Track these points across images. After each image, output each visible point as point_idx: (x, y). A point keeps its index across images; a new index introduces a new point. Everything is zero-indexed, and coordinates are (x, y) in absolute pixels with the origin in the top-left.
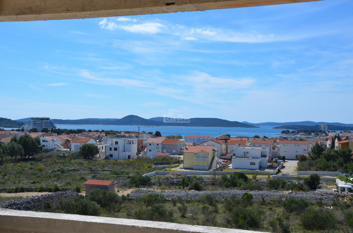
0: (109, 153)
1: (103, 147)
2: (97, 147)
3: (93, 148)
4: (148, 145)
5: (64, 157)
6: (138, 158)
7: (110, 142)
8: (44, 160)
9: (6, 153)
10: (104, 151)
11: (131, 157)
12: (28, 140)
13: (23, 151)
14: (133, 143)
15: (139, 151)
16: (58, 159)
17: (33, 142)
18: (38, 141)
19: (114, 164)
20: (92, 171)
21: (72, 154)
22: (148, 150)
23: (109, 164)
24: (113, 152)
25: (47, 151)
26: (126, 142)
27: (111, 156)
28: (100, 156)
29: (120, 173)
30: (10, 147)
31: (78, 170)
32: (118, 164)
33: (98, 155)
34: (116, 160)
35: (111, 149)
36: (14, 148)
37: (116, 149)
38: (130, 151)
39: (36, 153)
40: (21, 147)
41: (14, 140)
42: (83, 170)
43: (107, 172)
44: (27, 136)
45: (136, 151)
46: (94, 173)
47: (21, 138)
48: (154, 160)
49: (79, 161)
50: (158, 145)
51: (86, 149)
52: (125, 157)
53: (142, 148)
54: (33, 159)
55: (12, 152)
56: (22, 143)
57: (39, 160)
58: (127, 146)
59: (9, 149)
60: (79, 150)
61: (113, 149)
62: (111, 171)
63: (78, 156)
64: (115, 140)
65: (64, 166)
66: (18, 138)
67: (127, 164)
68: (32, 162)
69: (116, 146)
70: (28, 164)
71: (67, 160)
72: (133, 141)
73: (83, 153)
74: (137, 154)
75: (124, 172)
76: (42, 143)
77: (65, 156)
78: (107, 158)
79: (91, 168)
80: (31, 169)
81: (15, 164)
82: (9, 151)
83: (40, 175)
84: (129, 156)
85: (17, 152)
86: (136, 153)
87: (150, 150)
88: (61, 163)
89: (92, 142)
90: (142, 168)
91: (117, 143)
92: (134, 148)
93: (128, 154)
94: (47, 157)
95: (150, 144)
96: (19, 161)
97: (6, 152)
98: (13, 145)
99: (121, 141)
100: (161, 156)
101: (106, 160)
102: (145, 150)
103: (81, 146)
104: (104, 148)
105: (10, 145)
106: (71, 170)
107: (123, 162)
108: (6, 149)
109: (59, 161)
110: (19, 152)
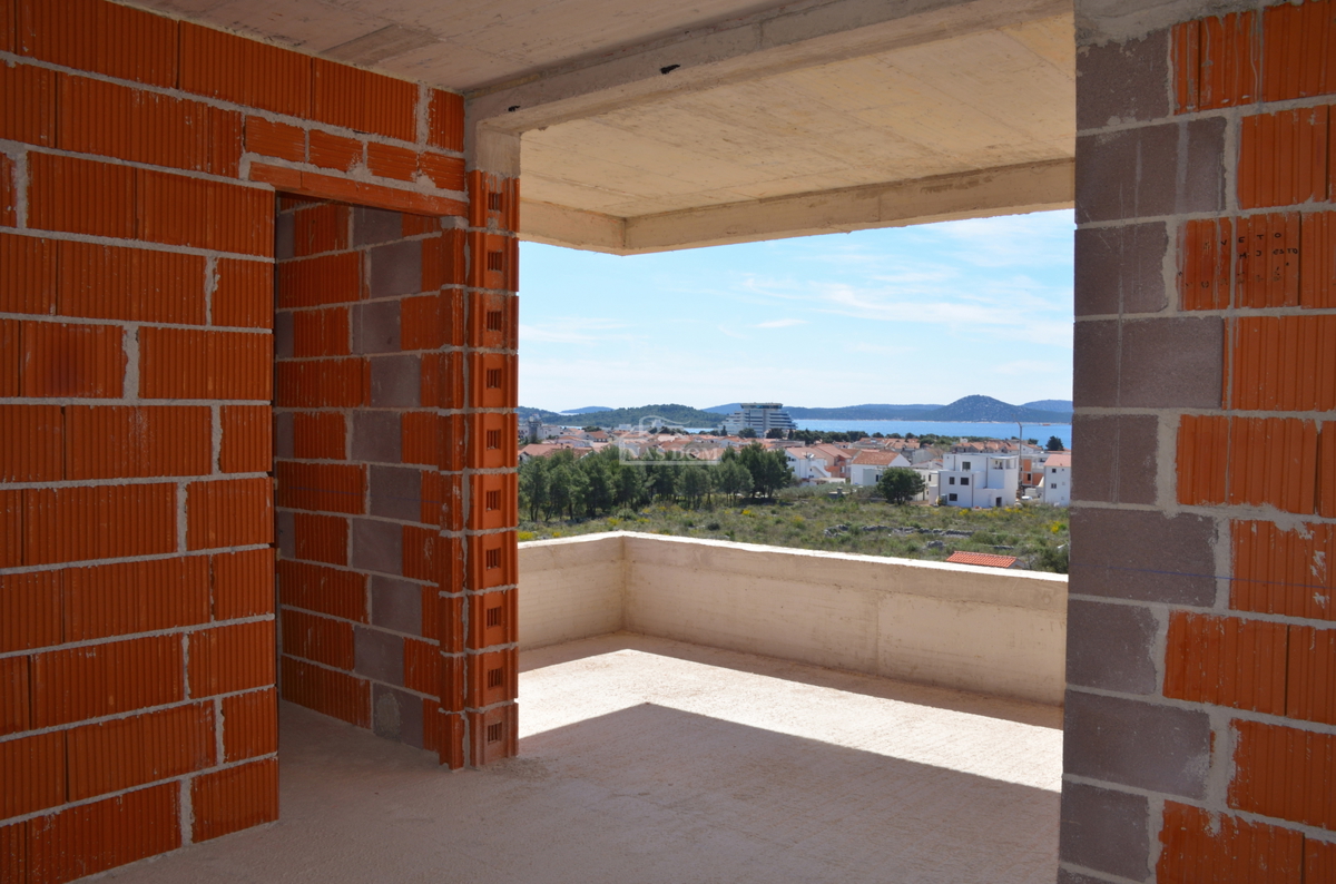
0: (948, 490)
1: (933, 474)
2: (917, 477)
3: (909, 478)
4: (1049, 471)
5: (840, 497)
6: (1025, 506)
7: (952, 463)
8: (796, 503)
9: (717, 485)
10: (933, 484)
11: (1003, 501)
12: (763, 457)
13: (751, 481)
14: (1008, 467)
15: (1022, 488)
16: (830, 503)
17: (771, 462)
18: (784, 460)
19: (967, 517)
20: (922, 532)
21: (858, 491)
22: (1049, 486)
23: (953, 517)
24: (957, 488)
25: (797, 483)
26: (992, 464)
27: (954, 497)
28: (927, 498)
29: (994, 539)
30: (724, 472)
31: (890, 531)
32: (977, 518)
33: (919, 496)
34: (970, 510)
35: (952, 481)
36: (732, 474)
37: (965, 481)
38: (1000, 486)
39: (779, 488)
40: (748, 471)
41: (730, 455)
42: (901, 529)
43: (960, 537)
44: (757, 448)
45: (1016, 487)
46: (931, 538)
47: (745, 450)
49: (878, 507)
51: (894, 479)
52: (989, 501)
53: (1029, 479)
54: (771, 501)
55: (729, 484)
56: (748, 463)
57: (787, 503)
58: (991, 471)
59: (723, 476)
60: (874, 484)
61: (958, 481)
62: (968, 534)
63: (872, 495)
64: (961, 458)
65: (848, 518)
66: (738, 452)
67: (1001, 519)
68: (773, 508)
69: (966, 474)
70: (765, 511)
71: (849, 505)
72: (1008, 461)
73: (885, 489)
74: (1019, 496)
75: (1005, 537)
76: (790, 464)
77: (842, 496)
78: (942, 503)
79: (917, 526)
80: (778, 522)
81: (739, 510)
82: (723, 480)
83: (807, 537)
84: (999, 500)
85: (739, 483)
86: (1015, 495)
87: (1054, 486)
88: (839, 512)
89: (900, 462)
90: (1044, 529)
91: (967, 466)
92: (1012, 478)
93: (996, 493)
94: (800, 497)
95: (1054, 471)
96: (744, 503)
97: (716, 481)
98: (730, 466)
99: (977, 461)
101: (942, 507)
102: (1041, 484)
103: (878, 473)
104: (934, 478)
105: (725, 467)
106: (872, 529)
107: (989, 514)
108: (717, 477)
109: (833, 507)
110: (743, 484)
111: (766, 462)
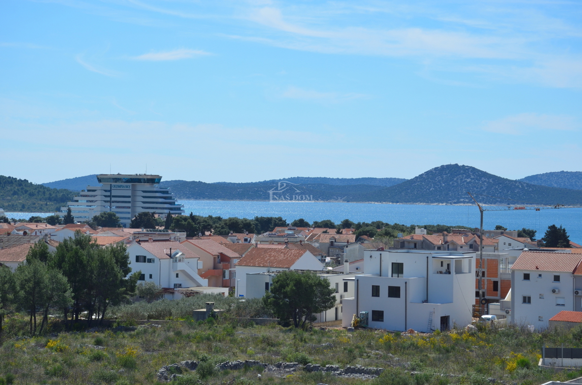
0: (370, 304)
1: (347, 282)
2: (324, 285)
3: (311, 286)
4: (519, 277)
5: (210, 317)
6: (480, 329)
7: (377, 265)
8: (140, 328)
9: (12, 302)
10: (350, 296)
11: (451, 324)
12: (90, 256)
13: (69, 294)
14: (459, 271)
15: (482, 303)
16: (191, 326)
17: (103, 264)
18: (123, 261)
19: (388, 347)
20: (309, 370)
21: (239, 308)
22: (519, 300)
23: (369, 346)
24: (384, 302)
25: (151, 295)
26: (434, 265)
27: (378, 316)
28: (340, 315)
30: (28, 281)
31: (260, 368)
33: (330, 314)
34: (398, 334)
35: (376, 291)
36: (38, 283)
37: (394, 292)
38: (448, 300)
39: (116, 303)
40: (65, 279)
41: (40, 254)
42: (279, 366)
43: (364, 377)
44: (82, 243)
45: (472, 300)
47: (64, 247)
48: (545, 336)
49: (263, 332)
50: (557, 278)
51: (288, 289)
52: (431, 321)
53: (496, 288)
54: (104, 325)
56: (66, 266)
57: (126, 327)
58: (434, 278)
59: (22, 287)
60: (261, 294)
61: (384, 291)
62: (377, 373)
63: (258, 314)
64: (391, 257)
65: (210, 349)
66: (52, 249)
67: (438, 350)
68: (101, 336)
69: (396, 281)
70: (87, 342)
71: (220, 329)
72: (458, 262)
73: (276, 304)
74: (477, 313)
76: (135, 267)
77: (214, 315)
78: (361, 324)
79: (304, 361)
80: (98, 358)
81: (43, 340)
82: (22, 293)
83: (127, 382)
84: (445, 321)
85: (50, 298)
86: (471, 309)
87: (527, 300)
88: (200, 340)
89: (307, 263)
90: (497, 366)
91: (398, 268)
92: (464, 288)
93: (440, 310)
94: (150, 317)
95: (527, 277)
96: (56, 329)
97: (11, 296)
99: (413, 261)
100: (570, 324)
101: (361, 330)
102: (508, 298)
103: (268, 280)
104: (351, 286)
105: (28, 274)
106: (236, 367)
107: (421, 342)
108: (13, 288)
109: (192, 332)
110: (56, 299)
111: (95, 264)
